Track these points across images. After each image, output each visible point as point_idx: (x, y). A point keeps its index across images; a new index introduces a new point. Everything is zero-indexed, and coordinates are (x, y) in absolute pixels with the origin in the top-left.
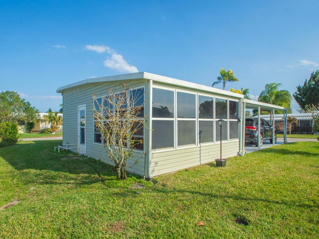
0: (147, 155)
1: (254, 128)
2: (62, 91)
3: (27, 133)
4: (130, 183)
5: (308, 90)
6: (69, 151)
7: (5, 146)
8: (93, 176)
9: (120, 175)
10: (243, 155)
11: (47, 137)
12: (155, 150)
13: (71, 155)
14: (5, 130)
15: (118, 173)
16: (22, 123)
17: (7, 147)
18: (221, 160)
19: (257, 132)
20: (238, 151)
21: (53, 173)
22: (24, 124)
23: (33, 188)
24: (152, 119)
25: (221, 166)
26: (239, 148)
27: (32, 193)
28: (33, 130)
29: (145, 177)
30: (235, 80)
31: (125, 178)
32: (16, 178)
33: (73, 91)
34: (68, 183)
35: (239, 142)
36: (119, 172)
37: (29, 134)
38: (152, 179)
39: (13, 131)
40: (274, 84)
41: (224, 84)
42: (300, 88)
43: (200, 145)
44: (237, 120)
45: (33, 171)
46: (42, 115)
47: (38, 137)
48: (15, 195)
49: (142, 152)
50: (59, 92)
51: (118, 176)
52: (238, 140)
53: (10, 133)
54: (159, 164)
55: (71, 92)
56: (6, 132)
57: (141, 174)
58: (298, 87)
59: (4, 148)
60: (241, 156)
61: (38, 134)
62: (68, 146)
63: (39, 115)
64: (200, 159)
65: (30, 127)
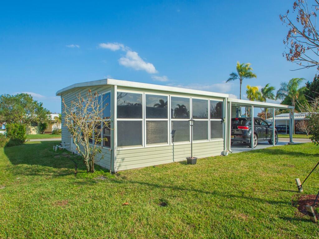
0: (112, 151)
1: (246, 128)
2: (61, 94)
3: (40, 134)
4: (96, 175)
5: (317, 86)
6: (65, 150)
7: (12, 145)
8: (70, 170)
9: (89, 169)
10: (227, 154)
11: (57, 138)
12: (122, 148)
13: (65, 153)
14: (14, 131)
15: (86, 167)
16: (34, 124)
17: (14, 147)
18: (192, 158)
19: (251, 132)
20: (223, 150)
21: (41, 167)
22: (37, 125)
23: (19, 178)
24: (116, 120)
25: (191, 164)
26: (223, 147)
27: (17, 182)
28: (46, 131)
29: (111, 171)
30: (253, 76)
31: (93, 172)
32: (9, 171)
33: (69, 94)
34: (48, 175)
35: (224, 141)
36: (88, 165)
37: (42, 135)
38: (117, 172)
39: (21, 132)
40: (296, 79)
41: (241, 80)
42: (309, 84)
43: (173, 144)
44: (220, 120)
45: (25, 165)
46: (53, 116)
47: (49, 138)
48: (3, 183)
49: (108, 149)
50: (58, 95)
51: (87, 170)
52: (223, 140)
53: (18, 134)
54: (126, 159)
55: (67, 95)
56: (14, 132)
57: (108, 167)
58: (307, 83)
59: (11, 147)
60: (224, 156)
61: (50, 135)
62: (65, 145)
63: (50, 116)
64: (174, 157)
65: (43, 128)
